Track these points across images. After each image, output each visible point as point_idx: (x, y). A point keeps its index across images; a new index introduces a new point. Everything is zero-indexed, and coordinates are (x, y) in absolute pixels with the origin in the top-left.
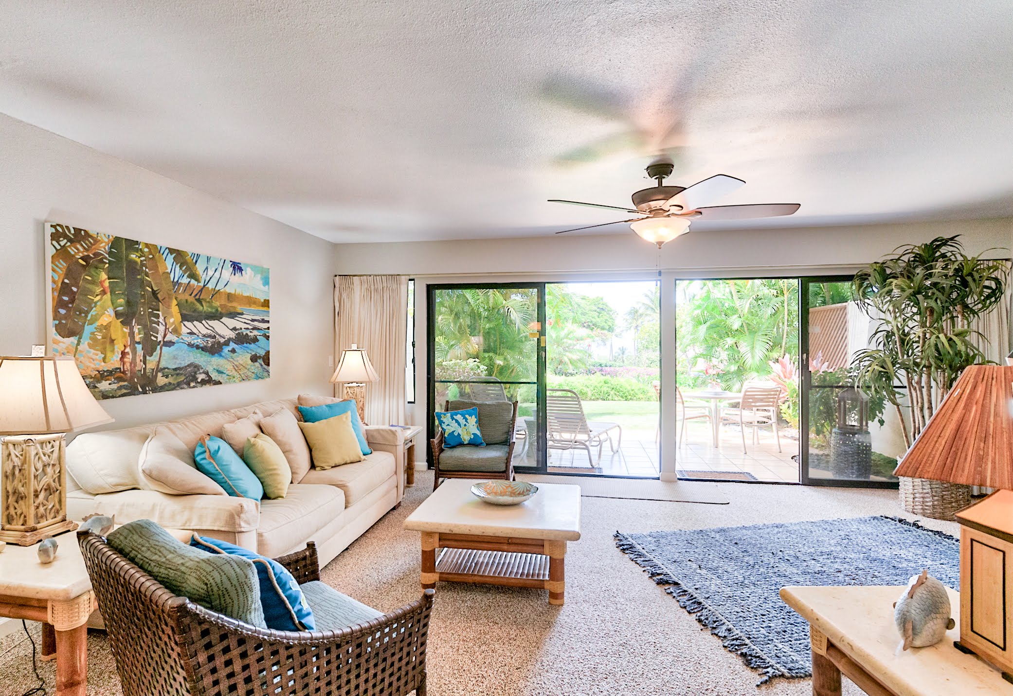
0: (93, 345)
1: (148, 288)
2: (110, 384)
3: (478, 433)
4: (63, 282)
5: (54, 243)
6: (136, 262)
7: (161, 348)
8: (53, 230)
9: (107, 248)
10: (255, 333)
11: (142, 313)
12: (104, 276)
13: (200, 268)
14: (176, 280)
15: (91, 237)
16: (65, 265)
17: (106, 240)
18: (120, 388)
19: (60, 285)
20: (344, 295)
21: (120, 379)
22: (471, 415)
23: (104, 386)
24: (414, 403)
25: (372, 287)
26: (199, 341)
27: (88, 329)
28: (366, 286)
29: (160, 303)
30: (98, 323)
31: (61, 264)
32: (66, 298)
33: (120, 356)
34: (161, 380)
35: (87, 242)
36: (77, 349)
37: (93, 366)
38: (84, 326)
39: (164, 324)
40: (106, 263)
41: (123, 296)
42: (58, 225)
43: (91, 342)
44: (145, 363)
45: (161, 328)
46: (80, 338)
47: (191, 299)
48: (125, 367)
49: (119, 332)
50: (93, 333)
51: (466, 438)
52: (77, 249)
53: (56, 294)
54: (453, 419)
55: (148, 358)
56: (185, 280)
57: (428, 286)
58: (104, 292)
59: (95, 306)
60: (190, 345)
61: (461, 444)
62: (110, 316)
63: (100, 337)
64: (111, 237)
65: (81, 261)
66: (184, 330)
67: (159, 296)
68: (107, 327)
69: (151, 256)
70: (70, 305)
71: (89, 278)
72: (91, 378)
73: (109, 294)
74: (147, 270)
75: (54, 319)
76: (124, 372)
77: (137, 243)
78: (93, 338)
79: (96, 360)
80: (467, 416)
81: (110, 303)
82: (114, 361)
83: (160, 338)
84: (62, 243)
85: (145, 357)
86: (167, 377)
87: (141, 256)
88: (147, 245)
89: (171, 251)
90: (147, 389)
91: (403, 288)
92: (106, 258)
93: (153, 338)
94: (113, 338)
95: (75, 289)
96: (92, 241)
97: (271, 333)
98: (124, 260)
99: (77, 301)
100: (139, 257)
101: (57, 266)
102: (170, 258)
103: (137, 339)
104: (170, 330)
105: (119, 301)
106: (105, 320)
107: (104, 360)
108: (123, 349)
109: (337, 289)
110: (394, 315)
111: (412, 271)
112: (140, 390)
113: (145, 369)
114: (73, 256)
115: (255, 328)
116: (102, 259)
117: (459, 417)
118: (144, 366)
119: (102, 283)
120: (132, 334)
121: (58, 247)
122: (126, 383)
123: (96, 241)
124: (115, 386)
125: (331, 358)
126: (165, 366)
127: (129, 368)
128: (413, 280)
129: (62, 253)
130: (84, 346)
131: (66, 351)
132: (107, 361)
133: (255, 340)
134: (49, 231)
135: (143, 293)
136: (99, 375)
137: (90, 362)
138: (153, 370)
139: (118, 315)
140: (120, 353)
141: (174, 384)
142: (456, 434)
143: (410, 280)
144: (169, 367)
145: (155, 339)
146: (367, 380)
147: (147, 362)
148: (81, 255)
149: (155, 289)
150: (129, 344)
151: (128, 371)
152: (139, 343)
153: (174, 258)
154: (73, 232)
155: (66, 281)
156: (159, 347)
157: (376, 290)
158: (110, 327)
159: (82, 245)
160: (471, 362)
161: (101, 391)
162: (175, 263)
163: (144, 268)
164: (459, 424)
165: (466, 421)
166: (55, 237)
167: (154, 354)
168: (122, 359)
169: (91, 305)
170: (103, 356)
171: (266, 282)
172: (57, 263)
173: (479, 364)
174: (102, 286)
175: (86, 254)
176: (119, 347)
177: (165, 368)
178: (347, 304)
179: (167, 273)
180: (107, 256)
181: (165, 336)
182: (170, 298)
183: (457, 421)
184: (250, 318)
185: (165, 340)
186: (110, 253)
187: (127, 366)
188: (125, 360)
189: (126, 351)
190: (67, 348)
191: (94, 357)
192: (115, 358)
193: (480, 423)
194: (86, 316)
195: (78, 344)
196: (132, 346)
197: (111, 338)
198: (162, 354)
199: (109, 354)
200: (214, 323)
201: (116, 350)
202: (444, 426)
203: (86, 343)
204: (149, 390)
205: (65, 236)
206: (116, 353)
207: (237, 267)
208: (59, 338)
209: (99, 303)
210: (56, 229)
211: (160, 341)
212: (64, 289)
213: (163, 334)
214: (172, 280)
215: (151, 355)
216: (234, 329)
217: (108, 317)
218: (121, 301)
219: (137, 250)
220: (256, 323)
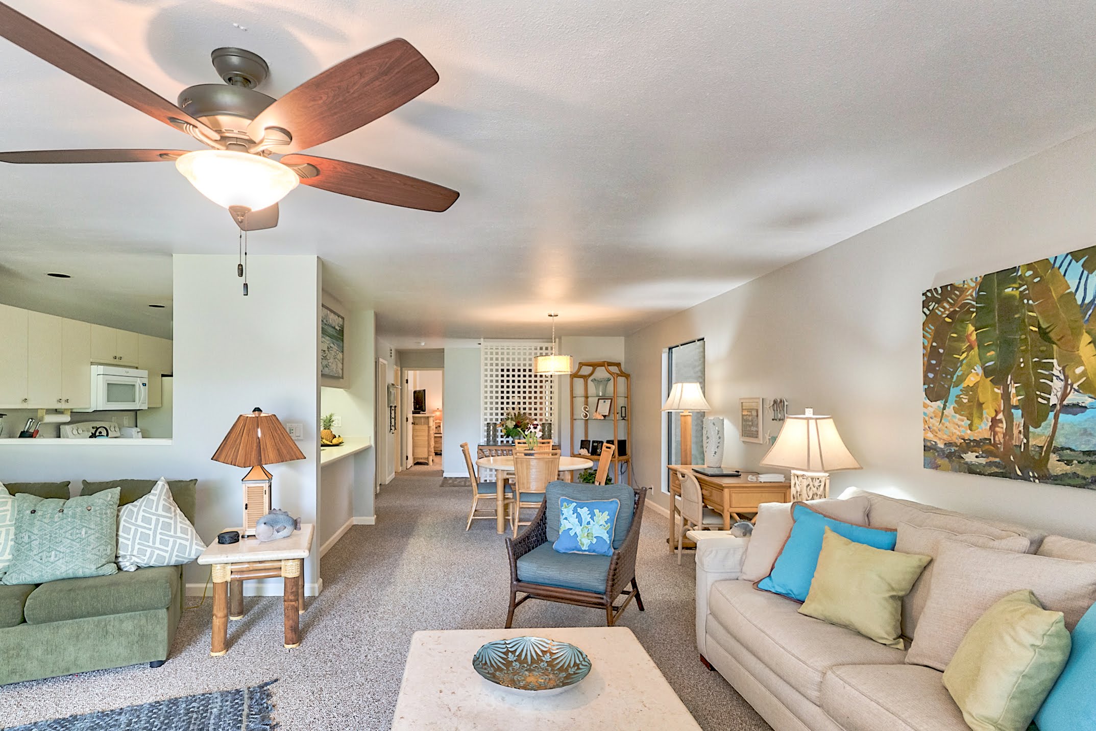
0: (960, 408)
1: (1031, 328)
2: (977, 457)
4: (932, 345)
5: (925, 310)
6: (1012, 297)
7: (1056, 417)
8: (924, 298)
9: (974, 294)
11: (1022, 365)
12: (971, 328)
14: (1087, 301)
15: (957, 288)
16: (933, 328)
17: (973, 285)
18: (990, 464)
19: (929, 349)
21: (988, 454)
23: (970, 457)
27: (954, 392)
29: (1054, 346)
30: (964, 385)
31: (930, 329)
32: (934, 362)
33: (990, 424)
34: (1055, 466)
35: (953, 296)
36: (943, 413)
37: (958, 433)
38: (949, 389)
39: (1062, 377)
40: (973, 312)
41: (994, 348)
42: (928, 291)
43: (956, 406)
44: (1027, 437)
45: (1057, 385)
46: (946, 402)
48: (997, 439)
49: (990, 395)
50: (958, 396)
52: (944, 308)
53: (926, 359)
55: (1031, 429)
58: (970, 348)
59: (961, 366)
62: (977, 374)
63: (965, 401)
64: (979, 279)
65: (948, 320)
67: (1052, 335)
68: (973, 389)
69: (1036, 280)
70: (937, 368)
71: (955, 335)
72: (957, 446)
73: (976, 349)
74: (1031, 302)
75: (924, 384)
76: (995, 445)
77: (1015, 269)
78: (959, 402)
79: (962, 426)
81: (977, 359)
82: (982, 430)
83: (1054, 400)
84: (931, 308)
85: (1026, 427)
86: (1069, 463)
87: (1021, 286)
88: (1030, 266)
89: (1076, 255)
90: (1031, 474)
92: (973, 306)
93: (1040, 400)
94: (981, 401)
95: (941, 351)
96: (957, 293)
98: (996, 301)
99: (943, 363)
100: (1017, 289)
101: (927, 332)
102: (1077, 267)
103: (1014, 401)
104: (1075, 386)
105: (988, 354)
106: (971, 380)
107: (970, 427)
108: (993, 415)
112: (1019, 473)
113: (1027, 445)
114: (941, 316)
116: (969, 308)
118: (1025, 441)
119: (968, 337)
120: (1006, 396)
121: (928, 312)
122: (997, 460)
123: (962, 290)
124: (983, 461)
126: (1064, 445)
127: (1002, 441)
129: (931, 318)
130: (949, 411)
131: (933, 415)
132: (974, 428)
135: (1023, 337)
136: (964, 445)
137: (956, 429)
138: (1042, 447)
139: (987, 372)
140: (990, 420)
141: (1084, 478)
144: (1073, 447)
145: (1045, 402)
147: (1030, 435)
148: (947, 312)
149: (1044, 326)
150: (1002, 409)
151: (1000, 443)
152: (1016, 407)
153: (1083, 266)
154: (940, 291)
155: (934, 344)
156: (1052, 415)
158: (977, 388)
159: (948, 302)
161: (966, 463)
162: (1086, 273)
163: (1025, 301)
166: (925, 304)
167: (1043, 424)
168: (992, 428)
169: (956, 364)
170: (969, 422)
172: (927, 328)
174: (969, 341)
175: (952, 309)
176: (989, 413)
177: (1063, 449)
179: (1070, 293)
180: (974, 303)
181: (1064, 396)
182: (1077, 334)
185: (1065, 403)
186: (978, 299)
187: (1000, 438)
188: (997, 429)
189: (998, 418)
190: (934, 412)
191: (960, 423)
192: (983, 425)
194: (952, 378)
195: (944, 408)
196: (1006, 413)
197: (978, 400)
198: (1059, 426)
199: (976, 421)
201: (985, 416)
203: (952, 408)
204: (1034, 477)
205: (933, 299)
206: (985, 420)
208: (928, 402)
209: (964, 362)
210: (927, 296)
211: (1055, 405)
212: (933, 353)
213: (1059, 394)
214: (1079, 302)
215: (1037, 426)
217: (975, 377)
219: (1014, 280)
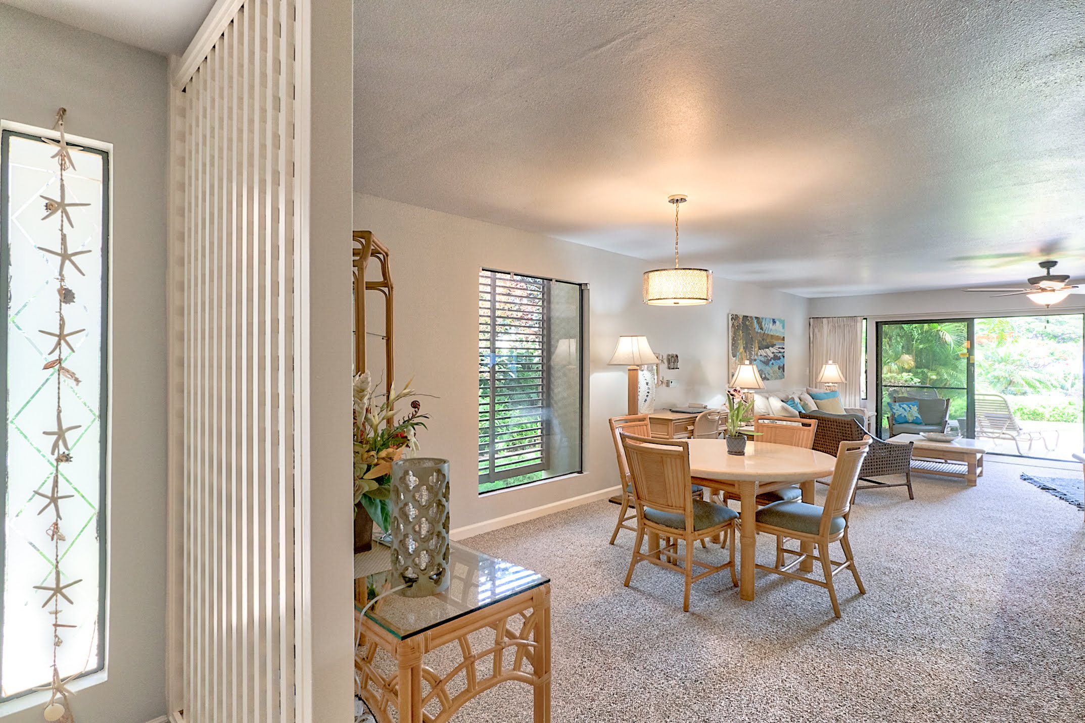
0: (739, 361)
1: (751, 336)
3: (919, 416)
6: (748, 325)
10: (780, 354)
11: (749, 347)
12: (741, 332)
13: (763, 324)
15: (739, 317)
16: (733, 330)
17: (742, 317)
19: (732, 336)
20: (816, 330)
22: (913, 405)
24: (866, 399)
25: (837, 325)
26: (763, 359)
27: (738, 354)
28: (832, 324)
29: (753, 342)
30: (740, 352)
32: (734, 342)
36: (736, 362)
39: (754, 351)
40: (741, 327)
41: (745, 340)
42: (732, 314)
43: (738, 359)
45: (753, 353)
46: (736, 358)
47: (761, 339)
49: (744, 355)
51: (911, 419)
53: (732, 341)
54: (900, 407)
56: (759, 331)
57: (877, 323)
60: (761, 361)
61: (907, 422)
65: (737, 327)
66: (759, 354)
67: (753, 339)
68: (742, 353)
69: (751, 322)
70: (734, 345)
71: (738, 334)
73: (742, 339)
75: (732, 351)
77: (748, 316)
80: (911, 406)
81: (742, 343)
83: (753, 358)
84: (733, 321)
88: (750, 317)
89: (756, 318)
91: (859, 324)
93: (751, 357)
95: (735, 339)
96: (739, 319)
97: (785, 355)
98: (745, 325)
99: (736, 343)
100: (749, 323)
102: (756, 321)
103: (748, 358)
104: (755, 354)
109: (811, 327)
110: (854, 341)
111: (865, 315)
114: (735, 326)
115: (780, 352)
117: (905, 406)
119: (740, 335)
120: (747, 356)
121: (732, 323)
125: (808, 369)
128: (866, 319)
129: (733, 325)
133: (780, 358)
134: (730, 317)
135: (749, 338)
139: (744, 348)
142: (903, 416)
143: (864, 319)
146: (840, 381)
154: (735, 316)
157: (839, 326)
159: (737, 321)
160: (906, 376)
162: (757, 323)
163: (750, 327)
164: (905, 410)
165: (910, 408)
169: (738, 344)
171: (783, 328)
173: (913, 378)
174: (741, 337)
175: (737, 324)
178: (818, 336)
179: (755, 328)
180: (742, 324)
181: (754, 356)
182: (756, 340)
183: (903, 408)
184: (778, 347)
186: (742, 322)
190: (734, 362)
193: (920, 411)
194: (737, 349)
195: (736, 360)
197: (742, 357)
200: (767, 350)
202: (894, 411)
205: (733, 318)
207: (774, 322)
208: (733, 358)
209: (740, 344)
210: (732, 316)
212: (733, 339)
214: (756, 331)
216: (773, 353)
217: (742, 350)
218: (744, 342)
219: (748, 319)
220: (780, 350)
